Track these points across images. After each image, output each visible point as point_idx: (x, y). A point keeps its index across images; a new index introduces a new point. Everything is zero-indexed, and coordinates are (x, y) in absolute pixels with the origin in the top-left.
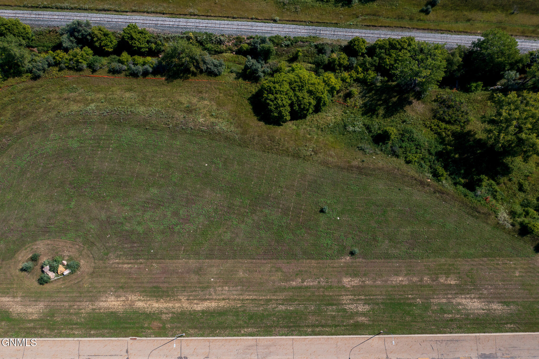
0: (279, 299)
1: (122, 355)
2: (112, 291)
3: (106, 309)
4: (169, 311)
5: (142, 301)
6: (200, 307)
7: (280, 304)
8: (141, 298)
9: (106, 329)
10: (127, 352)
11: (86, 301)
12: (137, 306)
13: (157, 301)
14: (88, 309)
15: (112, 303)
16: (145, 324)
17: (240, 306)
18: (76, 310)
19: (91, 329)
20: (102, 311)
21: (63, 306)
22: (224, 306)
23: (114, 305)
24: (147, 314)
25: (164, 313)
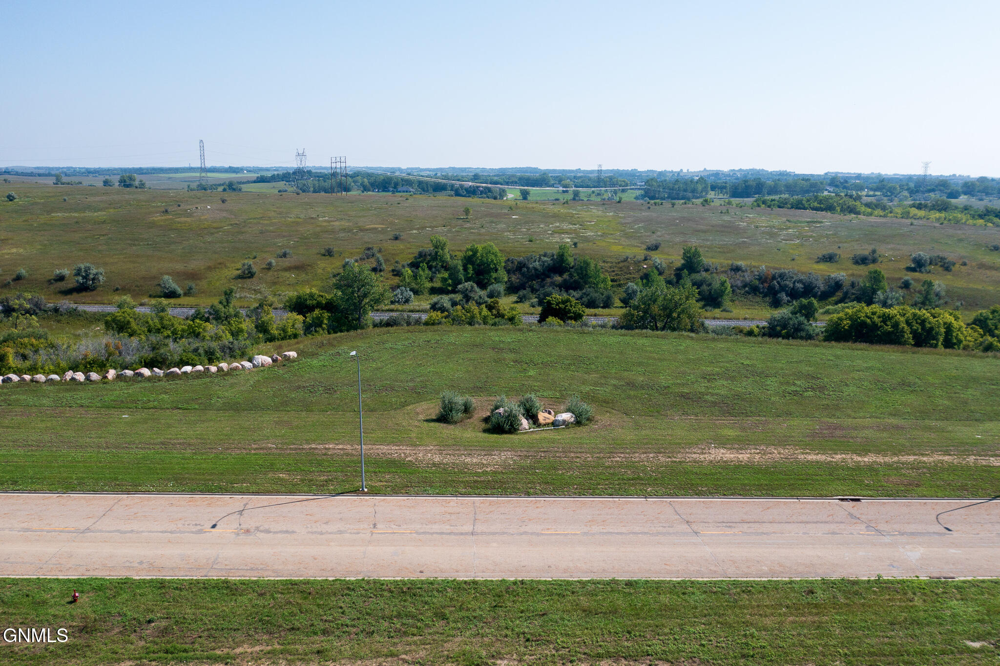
1: (842, 522)
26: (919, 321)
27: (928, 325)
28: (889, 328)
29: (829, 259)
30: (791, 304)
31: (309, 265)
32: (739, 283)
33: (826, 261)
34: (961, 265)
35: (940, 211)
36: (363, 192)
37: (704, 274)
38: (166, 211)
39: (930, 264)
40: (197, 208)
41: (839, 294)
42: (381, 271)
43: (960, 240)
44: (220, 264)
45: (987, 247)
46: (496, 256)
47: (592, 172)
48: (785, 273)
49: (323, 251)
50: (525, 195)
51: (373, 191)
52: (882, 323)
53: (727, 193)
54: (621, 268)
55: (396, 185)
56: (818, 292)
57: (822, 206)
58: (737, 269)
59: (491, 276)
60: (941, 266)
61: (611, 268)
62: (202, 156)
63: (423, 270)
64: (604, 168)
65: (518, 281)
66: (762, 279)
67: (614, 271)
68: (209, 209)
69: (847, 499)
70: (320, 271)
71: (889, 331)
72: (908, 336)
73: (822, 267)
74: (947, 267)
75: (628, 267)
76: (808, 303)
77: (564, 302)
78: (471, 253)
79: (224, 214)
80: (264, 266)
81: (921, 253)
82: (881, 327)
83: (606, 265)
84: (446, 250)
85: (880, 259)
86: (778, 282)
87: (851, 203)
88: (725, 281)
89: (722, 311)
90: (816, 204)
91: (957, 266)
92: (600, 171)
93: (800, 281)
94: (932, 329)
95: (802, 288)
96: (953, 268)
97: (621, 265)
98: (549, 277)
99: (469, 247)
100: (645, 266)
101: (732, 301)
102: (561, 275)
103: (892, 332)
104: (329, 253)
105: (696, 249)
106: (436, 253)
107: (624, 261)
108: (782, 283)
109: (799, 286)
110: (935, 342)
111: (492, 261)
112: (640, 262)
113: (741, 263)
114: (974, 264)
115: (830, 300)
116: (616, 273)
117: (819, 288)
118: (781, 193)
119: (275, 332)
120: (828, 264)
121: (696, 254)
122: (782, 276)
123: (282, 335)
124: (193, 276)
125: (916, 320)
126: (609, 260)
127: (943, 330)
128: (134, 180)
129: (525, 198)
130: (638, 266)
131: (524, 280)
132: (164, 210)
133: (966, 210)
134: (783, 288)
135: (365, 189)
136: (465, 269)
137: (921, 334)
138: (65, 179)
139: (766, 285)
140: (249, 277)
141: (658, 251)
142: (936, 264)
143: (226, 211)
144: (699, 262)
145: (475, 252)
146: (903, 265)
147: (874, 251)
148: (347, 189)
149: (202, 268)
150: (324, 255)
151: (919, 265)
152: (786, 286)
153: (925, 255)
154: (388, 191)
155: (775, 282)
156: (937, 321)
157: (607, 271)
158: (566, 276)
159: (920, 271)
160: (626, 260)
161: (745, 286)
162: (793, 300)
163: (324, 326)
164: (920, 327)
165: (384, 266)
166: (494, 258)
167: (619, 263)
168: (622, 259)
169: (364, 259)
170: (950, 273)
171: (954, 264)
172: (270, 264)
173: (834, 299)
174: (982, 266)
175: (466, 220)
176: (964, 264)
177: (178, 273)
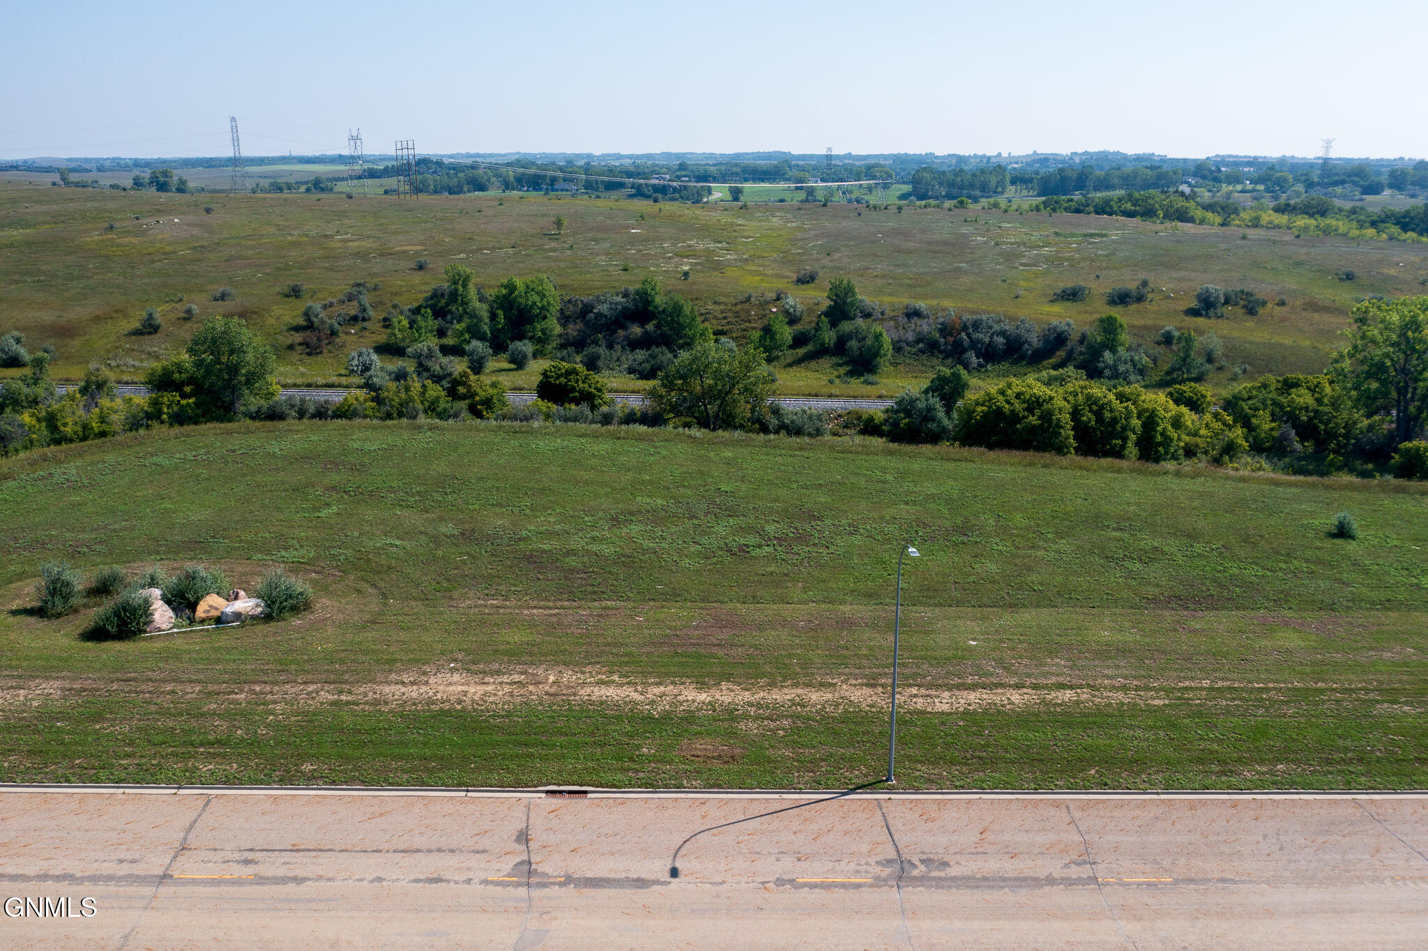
0: (1361, 689)
1: (484, 851)
2: (455, 660)
3: (415, 704)
4: (773, 713)
5: (622, 685)
6: (943, 702)
7: (1378, 702)
8: (616, 678)
9: (400, 757)
10: (523, 837)
11: (305, 683)
12: (594, 698)
13: (702, 685)
14: (311, 702)
15: (451, 688)
16: (639, 747)
17: (1164, 705)
18: (240, 704)
19: (302, 758)
20: (385, 709)
21: (173, 692)
22: (1078, 703)
23: (465, 693)
24: (650, 717)
25: (746, 717)
26: (1095, 408)
27: (1107, 415)
28: (1033, 420)
29: (1072, 295)
30: (983, 370)
31: (255, 313)
32: (910, 336)
33: (1068, 300)
34: (1277, 304)
35: (1311, 216)
36: (504, 191)
37: (860, 322)
38: (112, 227)
39: (1227, 302)
40: (158, 222)
41: (1061, 354)
42: (364, 319)
43: (1299, 264)
44: (117, 311)
45: (1337, 274)
46: (543, 296)
47: (819, 157)
48: (981, 320)
49: (286, 290)
50: (736, 194)
51: (520, 190)
52: (1026, 413)
53: (1032, 188)
54: (737, 313)
55: (554, 180)
56: (1028, 350)
57: (1138, 208)
58: (913, 314)
59: (534, 328)
60: (1244, 307)
61: (722, 312)
62: (236, 141)
63: (426, 319)
64: (834, 152)
65: (575, 334)
66: (945, 330)
67: (725, 318)
68: (175, 224)
69: (561, 792)
70: (271, 321)
71: (1034, 426)
72: (1068, 433)
73: (1057, 308)
74: (1251, 307)
75: (748, 312)
76: (953, 374)
77: (568, 373)
78: (504, 292)
79: (195, 231)
80: (182, 315)
81: (1210, 286)
82: (1024, 417)
83: (717, 308)
84: (471, 285)
85: (1150, 296)
86: (969, 335)
87: (1180, 203)
88: (881, 334)
89: (863, 383)
90: (1129, 206)
91: (1270, 305)
92: (829, 157)
93: (1003, 333)
94: (1114, 421)
95: (1005, 344)
96: (1261, 311)
97: (739, 307)
98: (624, 327)
99: (505, 282)
100: (774, 310)
101: (895, 364)
102: (642, 325)
103: (1041, 426)
104: (295, 293)
105: (849, 284)
106: (456, 290)
107: (745, 302)
108: (975, 336)
109: (1000, 340)
110: (1119, 442)
111: (534, 303)
112: (767, 303)
113: (921, 304)
114: (1298, 303)
115: (1045, 363)
116: (729, 320)
117: (1030, 345)
118: (1113, 187)
119: (68, 430)
120: (1069, 304)
121: (849, 290)
122: (976, 325)
123: (80, 433)
124: (64, 332)
125: (1090, 406)
126: (723, 299)
127: (1136, 422)
128: (171, 177)
129: (736, 199)
130: (764, 310)
131: (589, 332)
132: (107, 225)
133: (1354, 213)
134: (974, 344)
135: (507, 186)
136: (493, 316)
137: (1095, 430)
138: (73, 177)
139: (951, 339)
140: (150, 333)
141: (812, 285)
142: (1237, 304)
143: (201, 226)
144: (852, 303)
145: (511, 288)
146: (1184, 305)
147: (1145, 284)
148: (482, 188)
149: (85, 318)
150: (287, 296)
151: (1206, 306)
152: (980, 341)
153: (1217, 288)
154: (541, 189)
155: (964, 335)
156: (1126, 408)
157: (715, 317)
158: (650, 327)
159: (1207, 316)
160: (748, 299)
161: (918, 341)
162: (987, 363)
163: (165, 416)
164: (1093, 418)
165: (371, 313)
166: (536, 298)
167: (736, 304)
168: (741, 298)
169: (344, 302)
170: (1255, 318)
171: (1264, 303)
172: (189, 311)
173: (1051, 361)
174: (1313, 306)
175: (552, 237)
176: (1282, 303)
177: (44, 327)
